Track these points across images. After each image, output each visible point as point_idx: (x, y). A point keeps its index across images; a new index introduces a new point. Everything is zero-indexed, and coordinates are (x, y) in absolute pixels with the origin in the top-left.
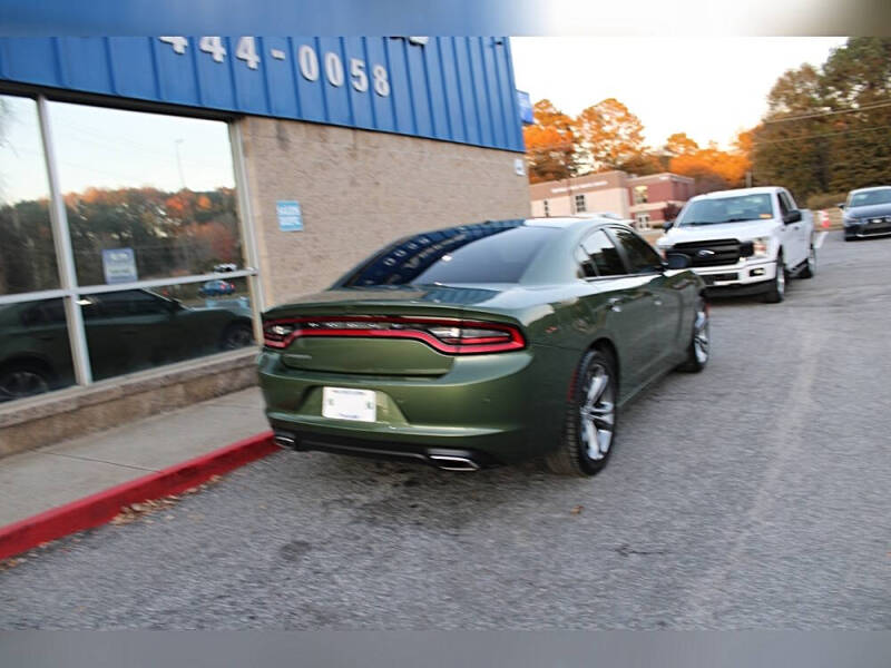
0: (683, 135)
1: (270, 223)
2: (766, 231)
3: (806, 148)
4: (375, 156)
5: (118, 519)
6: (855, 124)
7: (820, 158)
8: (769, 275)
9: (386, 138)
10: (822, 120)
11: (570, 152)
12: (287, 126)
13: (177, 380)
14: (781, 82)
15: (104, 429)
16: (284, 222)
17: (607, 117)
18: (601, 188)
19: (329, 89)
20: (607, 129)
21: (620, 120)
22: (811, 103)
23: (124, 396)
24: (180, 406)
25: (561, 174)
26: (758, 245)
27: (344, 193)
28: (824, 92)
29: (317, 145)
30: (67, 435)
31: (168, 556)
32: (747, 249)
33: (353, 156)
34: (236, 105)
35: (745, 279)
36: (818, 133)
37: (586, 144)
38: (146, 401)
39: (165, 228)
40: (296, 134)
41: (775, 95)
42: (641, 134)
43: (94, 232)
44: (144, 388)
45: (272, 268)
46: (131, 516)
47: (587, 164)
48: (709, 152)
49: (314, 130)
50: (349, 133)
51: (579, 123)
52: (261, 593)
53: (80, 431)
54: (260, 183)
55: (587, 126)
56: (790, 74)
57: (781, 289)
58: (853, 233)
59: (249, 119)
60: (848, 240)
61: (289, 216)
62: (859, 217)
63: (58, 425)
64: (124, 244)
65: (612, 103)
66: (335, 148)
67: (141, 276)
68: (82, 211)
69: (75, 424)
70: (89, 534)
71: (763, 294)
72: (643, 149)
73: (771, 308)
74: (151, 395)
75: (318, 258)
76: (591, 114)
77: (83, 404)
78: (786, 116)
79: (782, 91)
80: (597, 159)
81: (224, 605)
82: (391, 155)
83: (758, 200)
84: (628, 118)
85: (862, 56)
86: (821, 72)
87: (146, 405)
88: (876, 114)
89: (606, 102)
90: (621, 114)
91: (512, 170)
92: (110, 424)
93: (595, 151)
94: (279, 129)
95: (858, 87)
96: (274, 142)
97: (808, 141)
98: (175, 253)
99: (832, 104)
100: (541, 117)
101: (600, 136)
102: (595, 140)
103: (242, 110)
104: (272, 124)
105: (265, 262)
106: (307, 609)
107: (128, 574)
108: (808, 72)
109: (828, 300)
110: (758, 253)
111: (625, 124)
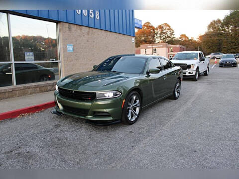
0: (185, 35)
1: (65, 50)
2: (194, 63)
3: (216, 41)
4: (94, 34)
5: (18, 117)
6: (230, 36)
7: (220, 45)
8: (194, 74)
9: (97, 30)
10: (221, 34)
11: (154, 37)
12: (71, 25)
13: (38, 86)
14: (211, 23)
15: (18, 97)
16: (68, 49)
17: (164, 28)
18: (161, 47)
19: (83, 16)
20: (164, 31)
21: (168, 29)
22: (219, 29)
23: (24, 89)
24: (38, 93)
25: (151, 42)
26: (192, 66)
27: (85, 43)
28: (223, 27)
29: (79, 31)
30: (9, 97)
31: (29, 125)
32: (189, 67)
33: (88, 34)
34: (58, 19)
35: (187, 74)
36: (219, 38)
37: (158, 35)
38: (29, 91)
39: (44, 48)
40: (74, 28)
41: (210, 26)
42: (174, 34)
43: (23, 47)
44: (29, 88)
45: (64, 61)
46: (21, 116)
47: (158, 40)
48: (191, 40)
49: (79, 27)
50: (88, 28)
51: (157, 29)
52: (48, 134)
53: (12, 96)
54: (63, 39)
55: (159, 30)
56: (214, 21)
57: (197, 78)
58: (222, 65)
59: (61, 23)
60: (220, 67)
61: (70, 48)
62: (224, 61)
63: (7, 95)
64: (32, 51)
65: (166, 25)
66: (84, 32)
67: (35, 60)
68: (21, 41)
69: (11, 95)
70: (11, 119)
71: (192, 78)
72: (173, 38)
73: (194, 82)
74: (31, 89)
75: (77, 59)
76: (160, 27)
77: (13, 90)
78: (211, 32)
79: (212, 25)
80: (161, 39)
81: (39, 135)
82: (98, 34)
83: (194, 54)
84: (170, 29)
85: (234, 18)
86: (222, 22)
87: (29, 92)
88: (236, 34)
89: (165, 24)
90: (168, 28)
91: (131, 41)
92: (20, 96)
93: (161, 37)
94: (69, 26)
95: (232, 26)
96: (68, 29)
97: (217, 40)
98: (45, 55)
99: (225, 30)
100: (147, 26)
101: (162, 33)
102: (161, 34)
103: (60, 20)
104: (67, 24)
105: (63, 59)
106: (57, 137)
107: (19, 128)
108: (219, 21)
109: (208, 82)
110: (192, 68)
111: (169, 31)
